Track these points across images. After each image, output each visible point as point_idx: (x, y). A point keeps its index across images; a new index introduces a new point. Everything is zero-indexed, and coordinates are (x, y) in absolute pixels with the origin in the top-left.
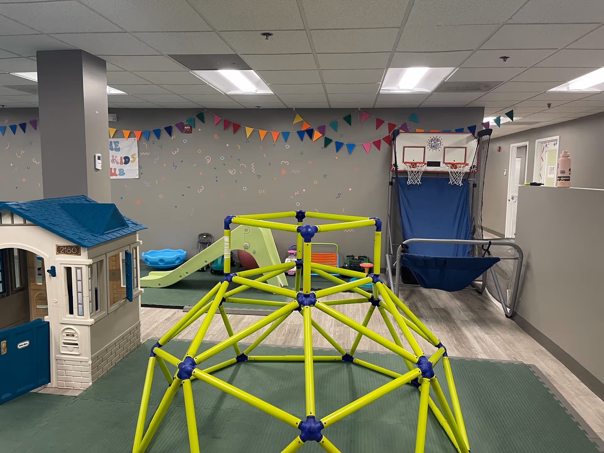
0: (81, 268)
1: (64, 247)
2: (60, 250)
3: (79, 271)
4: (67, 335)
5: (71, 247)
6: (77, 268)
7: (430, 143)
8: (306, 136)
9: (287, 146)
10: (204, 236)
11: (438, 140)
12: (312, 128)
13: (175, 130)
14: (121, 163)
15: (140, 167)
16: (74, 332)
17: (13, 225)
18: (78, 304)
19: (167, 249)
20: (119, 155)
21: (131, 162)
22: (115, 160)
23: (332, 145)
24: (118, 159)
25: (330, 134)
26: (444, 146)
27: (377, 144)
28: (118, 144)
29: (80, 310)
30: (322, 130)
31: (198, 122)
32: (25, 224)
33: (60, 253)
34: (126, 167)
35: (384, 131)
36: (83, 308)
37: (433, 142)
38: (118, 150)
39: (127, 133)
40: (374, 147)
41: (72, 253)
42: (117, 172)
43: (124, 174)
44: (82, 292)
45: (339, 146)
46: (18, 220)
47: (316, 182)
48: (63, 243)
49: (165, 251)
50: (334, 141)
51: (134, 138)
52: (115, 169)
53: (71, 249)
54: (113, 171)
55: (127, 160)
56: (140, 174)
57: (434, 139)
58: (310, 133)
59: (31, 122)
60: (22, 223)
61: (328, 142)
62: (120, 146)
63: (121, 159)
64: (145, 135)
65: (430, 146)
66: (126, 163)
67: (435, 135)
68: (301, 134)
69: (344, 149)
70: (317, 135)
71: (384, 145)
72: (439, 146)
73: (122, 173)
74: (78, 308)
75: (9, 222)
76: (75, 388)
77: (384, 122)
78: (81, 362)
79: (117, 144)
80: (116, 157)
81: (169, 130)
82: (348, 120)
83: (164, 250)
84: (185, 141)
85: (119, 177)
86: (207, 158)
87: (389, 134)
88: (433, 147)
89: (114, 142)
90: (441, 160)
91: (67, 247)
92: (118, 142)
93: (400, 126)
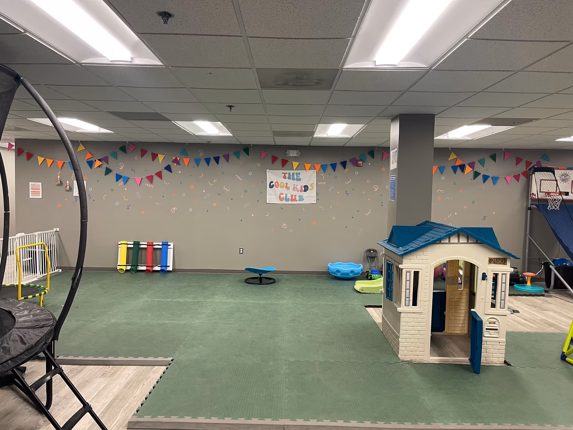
0: (506, 274)
1: (495, 259)
2: (491, 261)
3: (504, 276)
4: (490, 323)
5: (500, 259)
6: (503, 274)
7: (561, 177)
8: (459, 170)
9: (443, 178)
10: (371, 252)
11: (567, 175)
12: (464, 164)
13: (349, 165)
14: (301, 191)
15: (317, 194)
16: (496, 320)
17: (459, 243)
18: (501, 300)
19: (339, 263)
20: (300, 185)
21: (309, 190)
22: (296, 188)
23: (480, 178)
24: (299, 188)
25: (478, 168)
26: (572, 180)
27: (517, 177)
28: (300, 175)
29: (502, 305)
30: (472, 165)
31: (369, 157)
32: (468, 243)
33: (491, 263)
34: (304, 194)
35: (522, 167)
36: (505, 303)
37: (563, 177)
38: (300, 180)
39: (308, 166)
40: (514, 180)
41: (500, 263)
42: (297, 198)
43: (303, 200)
44: (505, 292)
45: (485, 178)
46: (463, 240)
47: (465, 207)
48: (494, 256)
49: (338, 264)
50: (482, 174)
51: (314, 171)
52: (295, 196)
53: (500, 261)
54: (294, 198)
55: (306, 188)
56: (318, 199)
57: (564, 174)
58: (462, 168)
59: (224, 156)
60: (466, 241)
61: (476, 174)
62: (301, 176)
63: (301, 188)
64: (324, 168)
65: (561, 180)
66: (305, 191)
67: (565, 171)
68: (454, 169)
69: (490, 180)
70: (468, 169)
71: (522, 178)
72: (568, 180)
73: (301, 199)
74: (501, 303)
75: (456, 241)
76: (493, 362)
77: (523, 160)
78: (499, 342)
79: (298, 175)
80: (297, 185)
81: (344, 164)
82: (493, 157)
83: (349, 263)
84: (357, 173)
85: (298, 202)
86: (375, 187)
87: (526, 169)
88: (563, 180)
89: (296, 173)
90: (569, 191)
91: (497, 259)
92: (299, 174)
93: (535, 164)
